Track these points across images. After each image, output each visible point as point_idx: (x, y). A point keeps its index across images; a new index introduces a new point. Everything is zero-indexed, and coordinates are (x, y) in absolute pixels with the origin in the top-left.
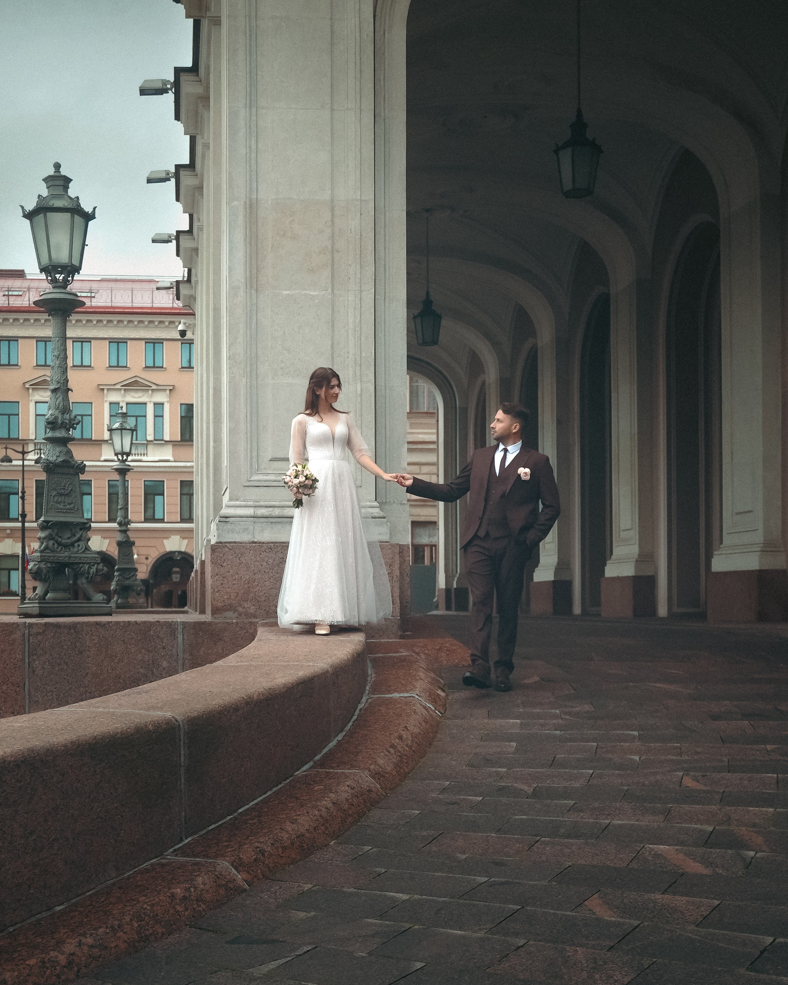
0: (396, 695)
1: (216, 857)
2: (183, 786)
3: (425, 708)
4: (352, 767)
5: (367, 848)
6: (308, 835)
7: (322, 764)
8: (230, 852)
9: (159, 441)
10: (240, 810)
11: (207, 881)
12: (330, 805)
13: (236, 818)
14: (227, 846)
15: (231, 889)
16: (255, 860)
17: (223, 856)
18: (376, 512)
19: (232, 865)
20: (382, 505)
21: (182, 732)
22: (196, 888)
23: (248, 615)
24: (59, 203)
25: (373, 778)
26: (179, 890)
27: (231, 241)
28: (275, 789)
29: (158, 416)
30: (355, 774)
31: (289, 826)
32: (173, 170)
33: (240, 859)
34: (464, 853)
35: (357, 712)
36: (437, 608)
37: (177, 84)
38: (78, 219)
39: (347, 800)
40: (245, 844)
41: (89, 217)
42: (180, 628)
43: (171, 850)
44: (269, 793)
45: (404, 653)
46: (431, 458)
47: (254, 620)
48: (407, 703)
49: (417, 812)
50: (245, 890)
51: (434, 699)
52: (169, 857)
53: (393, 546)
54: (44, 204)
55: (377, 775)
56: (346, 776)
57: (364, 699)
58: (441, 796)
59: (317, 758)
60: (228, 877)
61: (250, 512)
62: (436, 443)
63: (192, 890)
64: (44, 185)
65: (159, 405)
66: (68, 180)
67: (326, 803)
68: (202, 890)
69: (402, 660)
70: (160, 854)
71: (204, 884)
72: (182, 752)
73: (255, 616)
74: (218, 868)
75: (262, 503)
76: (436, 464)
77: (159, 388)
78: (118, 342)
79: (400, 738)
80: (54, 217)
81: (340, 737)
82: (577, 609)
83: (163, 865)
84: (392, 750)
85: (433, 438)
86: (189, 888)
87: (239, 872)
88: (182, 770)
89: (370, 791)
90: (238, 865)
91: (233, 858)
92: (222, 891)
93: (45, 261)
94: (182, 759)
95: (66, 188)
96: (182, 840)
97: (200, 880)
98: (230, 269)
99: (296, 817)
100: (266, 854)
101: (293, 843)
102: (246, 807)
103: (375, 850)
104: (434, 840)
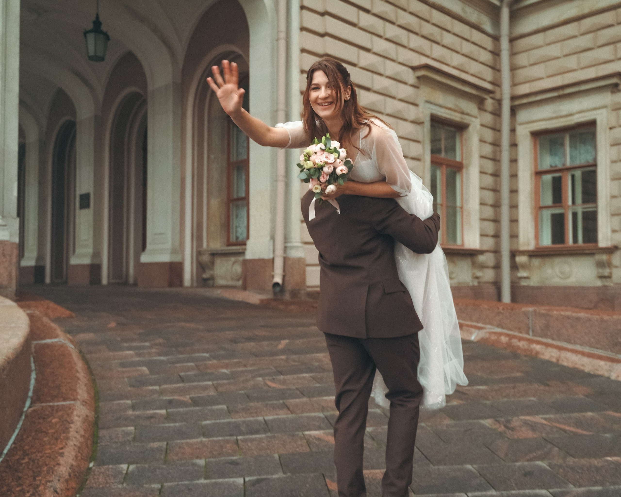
0: (48, 341)
3: (71, 348)
5: (125, 466)
6: (75, 464)
12: (76, 435)
20: (3, 218)
25: (83, 405)
30: (72, 405)
34: (199, 458)
40: (38, 486)
45: (29, 311)
48: (61, 346)
49: (132, 428)
51: (71, 342)
53: (12, 243)
55: (84, 403)
56: (69, 408)
58: (137, 413)
59: (30, 394)
67: (73, 433)
81: (34, 376)
82: (48, 281)
99: (61, 451)
100: (58, 490)
101: (70, 475)
102: (8, 447)
103: (132, 467)
104: (166, 452)
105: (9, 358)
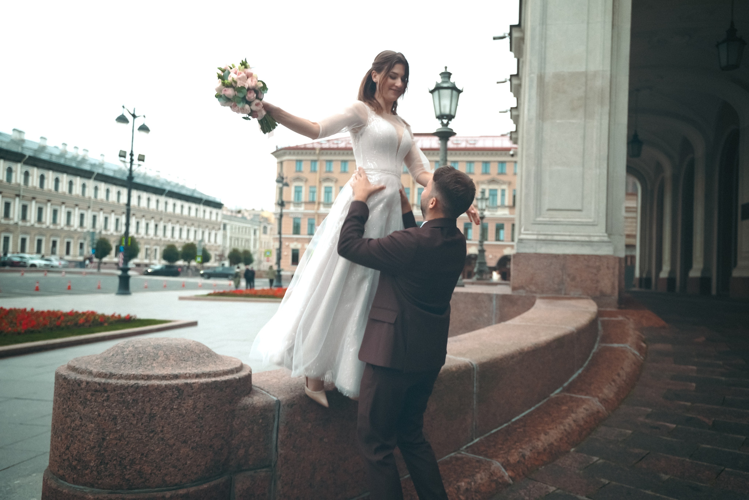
0: (615, 345)
1: (491, 457)
2: (475, 406)
3: (634, 354)
4: (587, 394)
5: (595, 459)
6: (555, 444)
7: (567, 390)
8: (502, 454)
9: (503, 206)
10: (513, 420)
11: (484, 477)
12: (572, 422)
13: (509, 426)
14: (501, 449)
15: (500, 483)
16: (518, 462)
17: (497, 457)
18: (606, 239)
19: (502, 465)
20: (609, 235)
21: (475, 372)
22: (475, 482)
23: (532, 292)
24: (445, 85)
25: (601, 402)
26: (463, 484)
27: (530, 95)
28: (537, 406)
29: (503, 195)
30: (589, 400)
31: (542, 437)
32: (509, 77)
33: (508, 461)
34: (666, 473)
35: (591, 355)
36: (634, 286)
37: (510, 34)
38: (455, 93)
39: (583, 418)
40: (513, 449)
41: (459, 92)
42: (494, 298)
43: (465, 447)
44: (533, 408)
45: (620, 318)
46: (633, 215)
47: (535, 295)
48: (623, 351)
49: (630, 432)
50: (509, 485)
51: (640, 349)
52: (463, 453)
53: (615, 258)
54: (439, 86)
55: (603, 401)
56: (583, 401)
57: (596, 346)
58: (647, 421)
59: (566, 384)
60: (498, 474)
61: (535, 237)
62: (636, 208)
63: (473, 483)
64: (440, 77)
65: (503, 191)
66: (450, 74)
67: (569, 420)
68: (480, 484)
69: (620, 322)
70: (457, 449)
71: (481, 479)
72: (475, 385)
73: (535, 292)
74: (493, 467)
75: (541, 233)
76: (636, 218)
77: (504, 183)
78: (486, 163)
79: (619, 375)
80: (443, 92)
81: (580, 371)
82: (714, 292)
83: (457, 459)
84: (613, 384)
85: (635, 205)
86: (471, 482)
87: (506, 470)
88: (475, 397)
89: (598, 412)
90: (507, 465)
91: (503, 460)
92: (493, 485)
93: (438, 113)
94: (475, 389)
95: (449, 77)
96: (472, 440)
97: (478, 476)
98: (529, 110)
99: (548, 430)
100: (526, 457)
101: (545, 450)
102: (517, 418)
103: (601, 461)
104: (643, 458)
105: (523, 350)
